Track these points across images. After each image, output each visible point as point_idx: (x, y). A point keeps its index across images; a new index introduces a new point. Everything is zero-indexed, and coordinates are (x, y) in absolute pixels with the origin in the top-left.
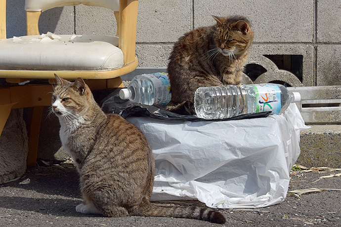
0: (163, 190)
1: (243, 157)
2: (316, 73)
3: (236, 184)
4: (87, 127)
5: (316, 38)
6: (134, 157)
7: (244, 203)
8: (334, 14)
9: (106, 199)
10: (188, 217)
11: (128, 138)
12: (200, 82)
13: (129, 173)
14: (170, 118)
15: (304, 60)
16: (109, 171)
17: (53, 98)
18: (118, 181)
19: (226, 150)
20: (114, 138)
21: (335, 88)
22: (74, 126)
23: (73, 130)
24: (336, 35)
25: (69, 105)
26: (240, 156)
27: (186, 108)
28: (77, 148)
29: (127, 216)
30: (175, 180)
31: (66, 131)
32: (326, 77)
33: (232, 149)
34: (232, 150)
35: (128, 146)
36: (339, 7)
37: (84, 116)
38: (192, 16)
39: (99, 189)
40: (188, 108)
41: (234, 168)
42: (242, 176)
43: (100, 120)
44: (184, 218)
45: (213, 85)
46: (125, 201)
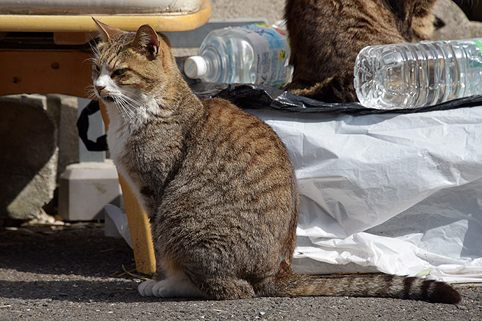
0: (301, 253)
1: (465, 182)
3: (444, 239)
4: (164, 123)
6: (268, 181)
7: (472, 272)
9: (214, 264)
10: (378, 295)
11: (253, 144)
12: (358, 39)
13: (260, 213)
14: (310, 110)
16: (220, 209)
17: (94, 67)
18: (238, 228)
19: (431, 168)
20: (225, 145)
22: (139, 120)
23: (137, 128)
25: (128, 82)
26: (459, 180)
27: (336, 91)
28: (145, 164)
29: (253, 297)
30: (324, 233)
31: (122, 128)
33: (443, 166)
34: (442, 169)
35: (254, 160)
37: (160, 100)
39: (202, 243)
40: (340, 90)
41: (441, 208)
42: (457, 223)
43: (190, 111)
44: (370, 296)
45: (385, 43)
46: (250, 268)
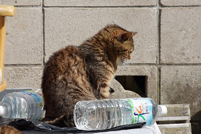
2: (160, 93)
5: (160, 60)
8: (176, 37)
12: (75, 98)
14: (53, 131)
15: (148, 80)
21: (183, 106)
24: (178, 56)
27: (65, 122)
32: (169, 97)
36: (180, 30)
38: (42, 39)
40: (67, 121)
